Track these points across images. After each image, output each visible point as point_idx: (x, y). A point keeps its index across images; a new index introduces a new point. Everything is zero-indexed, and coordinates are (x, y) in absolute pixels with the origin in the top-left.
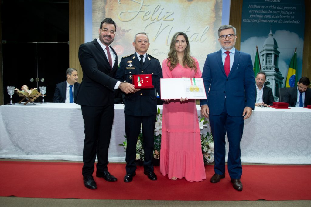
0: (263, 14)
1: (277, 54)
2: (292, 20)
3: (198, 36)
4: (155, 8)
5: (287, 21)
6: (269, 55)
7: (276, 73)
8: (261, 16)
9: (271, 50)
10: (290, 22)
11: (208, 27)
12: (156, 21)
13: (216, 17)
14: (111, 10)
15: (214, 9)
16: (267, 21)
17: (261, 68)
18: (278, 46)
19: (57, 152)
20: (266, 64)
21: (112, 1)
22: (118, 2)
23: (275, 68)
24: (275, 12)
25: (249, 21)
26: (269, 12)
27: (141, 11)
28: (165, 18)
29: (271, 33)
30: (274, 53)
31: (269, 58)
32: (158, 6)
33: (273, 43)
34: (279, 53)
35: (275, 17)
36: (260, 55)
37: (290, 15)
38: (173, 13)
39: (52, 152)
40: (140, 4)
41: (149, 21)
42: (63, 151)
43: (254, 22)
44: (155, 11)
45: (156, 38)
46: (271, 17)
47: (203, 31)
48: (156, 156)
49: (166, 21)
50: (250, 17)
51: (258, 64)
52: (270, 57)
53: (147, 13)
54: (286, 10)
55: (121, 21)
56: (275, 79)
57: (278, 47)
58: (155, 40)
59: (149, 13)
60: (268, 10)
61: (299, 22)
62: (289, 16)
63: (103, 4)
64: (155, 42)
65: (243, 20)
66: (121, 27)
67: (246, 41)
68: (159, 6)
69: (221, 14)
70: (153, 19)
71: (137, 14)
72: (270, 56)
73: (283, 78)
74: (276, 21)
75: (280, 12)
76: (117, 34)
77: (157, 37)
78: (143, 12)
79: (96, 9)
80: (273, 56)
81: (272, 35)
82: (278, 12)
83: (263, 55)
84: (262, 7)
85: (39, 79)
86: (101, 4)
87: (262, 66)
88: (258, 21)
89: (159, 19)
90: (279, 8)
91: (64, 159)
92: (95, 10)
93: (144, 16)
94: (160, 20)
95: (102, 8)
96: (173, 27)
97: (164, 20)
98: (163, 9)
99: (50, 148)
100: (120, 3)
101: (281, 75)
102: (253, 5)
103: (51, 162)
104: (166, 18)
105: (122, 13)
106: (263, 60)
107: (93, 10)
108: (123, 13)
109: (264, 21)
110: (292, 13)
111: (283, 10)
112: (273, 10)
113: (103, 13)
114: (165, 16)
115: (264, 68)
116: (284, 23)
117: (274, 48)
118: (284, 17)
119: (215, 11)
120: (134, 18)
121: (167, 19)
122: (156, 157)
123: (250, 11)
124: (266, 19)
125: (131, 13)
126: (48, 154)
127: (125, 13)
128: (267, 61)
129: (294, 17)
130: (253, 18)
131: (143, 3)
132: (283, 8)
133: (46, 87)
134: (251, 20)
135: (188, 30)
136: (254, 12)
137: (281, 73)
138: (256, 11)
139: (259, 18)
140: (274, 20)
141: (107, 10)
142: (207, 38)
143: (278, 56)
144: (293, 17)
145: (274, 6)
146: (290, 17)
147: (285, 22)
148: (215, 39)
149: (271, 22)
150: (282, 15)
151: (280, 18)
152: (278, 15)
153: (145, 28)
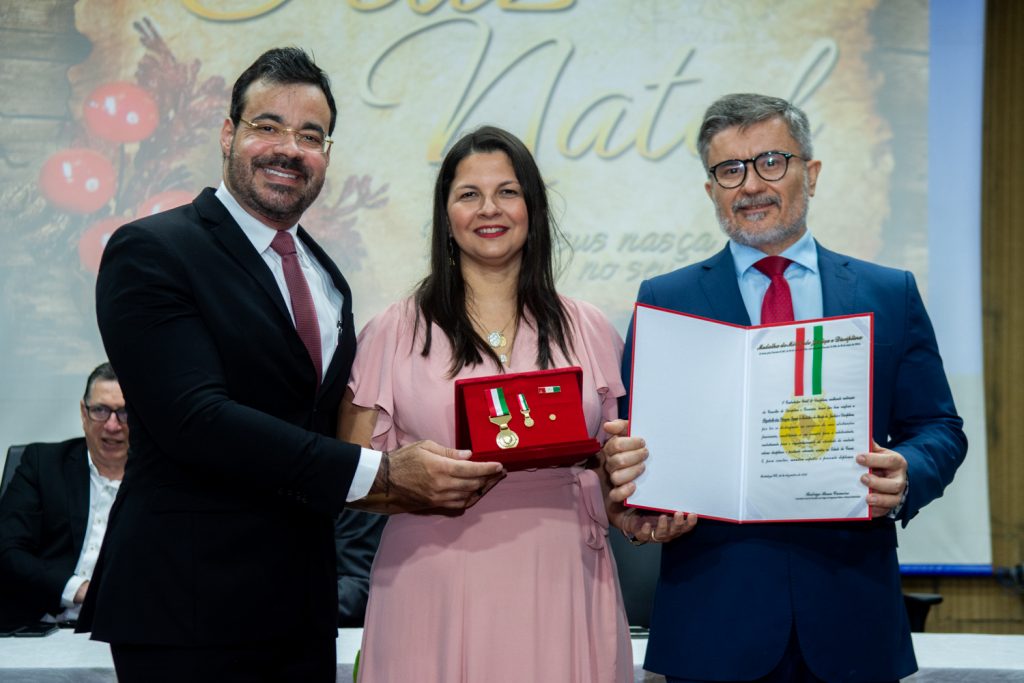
11: (826, 51)
12: (446, 12)
41: (402, 19)
47: (796, 79)
49: (518, 16)
55: (200, 18)
66: (198, 63)
76: (171, 114)
94: (476, 10)
96: (571, 54)
97: (507, 10)
135: (685, 76)
148: (887, 135)
153: (373, 71)
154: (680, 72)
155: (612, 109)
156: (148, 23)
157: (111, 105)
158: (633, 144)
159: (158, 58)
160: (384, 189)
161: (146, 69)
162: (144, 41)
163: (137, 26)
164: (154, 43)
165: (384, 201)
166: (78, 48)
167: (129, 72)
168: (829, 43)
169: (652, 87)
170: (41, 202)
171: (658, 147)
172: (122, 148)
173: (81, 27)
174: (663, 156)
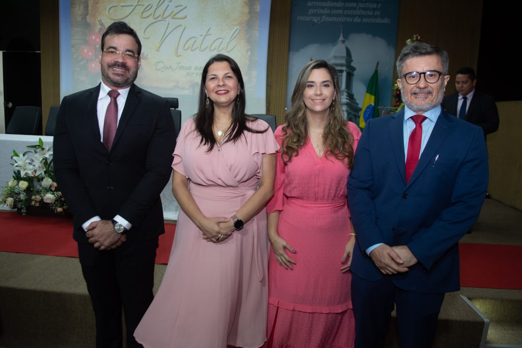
0: (329, 8)
1: (351, 72)
2: (376, 17)
3: (222, 42)
5: (369, 18)
7: (348, 101)
8: (326, 11)
9: (342, 65)
10: (373, 21)
11: (237, 29)
12: (160, 19)
13: (250, 13)
15: (247, 1)
16: (335, 19)
18: (353, 58)
23: (348, 93)
24: (348, 5)
25: (306, 19)
26: (339, 4)
27: (138, 4)
28: (173, 14)
29: (341, 38)
30: (347, 69)
33: (344, 54)
34: (354, 69)
35: (349, 13)
37: (374, 10)
38: (186, 7)
41: (151, 20)
44: (160, 4)
45: (161, 45)
46: (342, 13)
47: (231, 35)
48: (35, 202)
49: (174, 19)
50: (310, 13)
53: (147, 7)
54: (366, 2)
55: (111, 19)
56: (347, 111)
57: (352, 61)
58: (159, 48)
59: (150, 7)
60: (337, 1)
61: (389, 20)
62: (371, 10)
64: (158, 51)
65: (298, 17)
69: (258, 8)
70: (157, 15)
71: (132, 9)
72: (340, 74)
73: (360, 110)
74: (350, 20)
75: (357, 5)
77: (162, 43)
78: (141, 6)
79: (76, 3)
80: (344, 74)
81: (344, 42)
82: (354, 5)
85: (5, 103)
89: (165, 16)
92: (74, 4)
93: (143, 12)
94: (165, 18)
96: (185, 28)
97: (172, 18)
98: (170, 2)
101: (358, 104)
104: (175, 15)
105: (112, 7)
107: (72, 4)
108: (113, 8)
109: (330, 19)
110: (377, 6)
111: (361, 1)
112: (345, 1)
113: (85, 7)
114: (173, 11)
116: (363, 22)
117: (346, 61)
118: (363, 13)
119: (249, 4)
120: (130, 14)
121: (177, 16)
122: (34, 204)
123: (309, 4)
124: (334, 15)
125: (125, 8)
127: (115, 8)
129: (380, 12)
130: (313, 15)
134: (310, 18)
135: (208, 33)
136: (315, 5)
137: (357, 102)
138: (318, 4)
139: (324, 14)
140: (348, 17)
141: (91, 3)
142: (236, 45)
143: (353, 75)
144: (378, 13)
146: (373, 13)
147: (365, 20)
148: (249, 47)
149: (343, 20)
150: (360, 10)
151: (357, 14)
152: (354, 9)
153: (145, 31)
154: (207, 32)
155: (193, 40)
156: (101, 20)
157: (94, 37)
158: (197, 48)
159: (103, 28)
160: (147, 56)
161: (100, 30)
162: (100, 24)
163: (99, 21)
164: (102, 24)
165: (147, 58)
166: (87, 25)
167: (97, 30)
168: (238, 27)
169: (202, 36)
170: (80, 57)
171: (202, 49)
172: (96, 47)
173: (88, 21)
174: (203, 50)
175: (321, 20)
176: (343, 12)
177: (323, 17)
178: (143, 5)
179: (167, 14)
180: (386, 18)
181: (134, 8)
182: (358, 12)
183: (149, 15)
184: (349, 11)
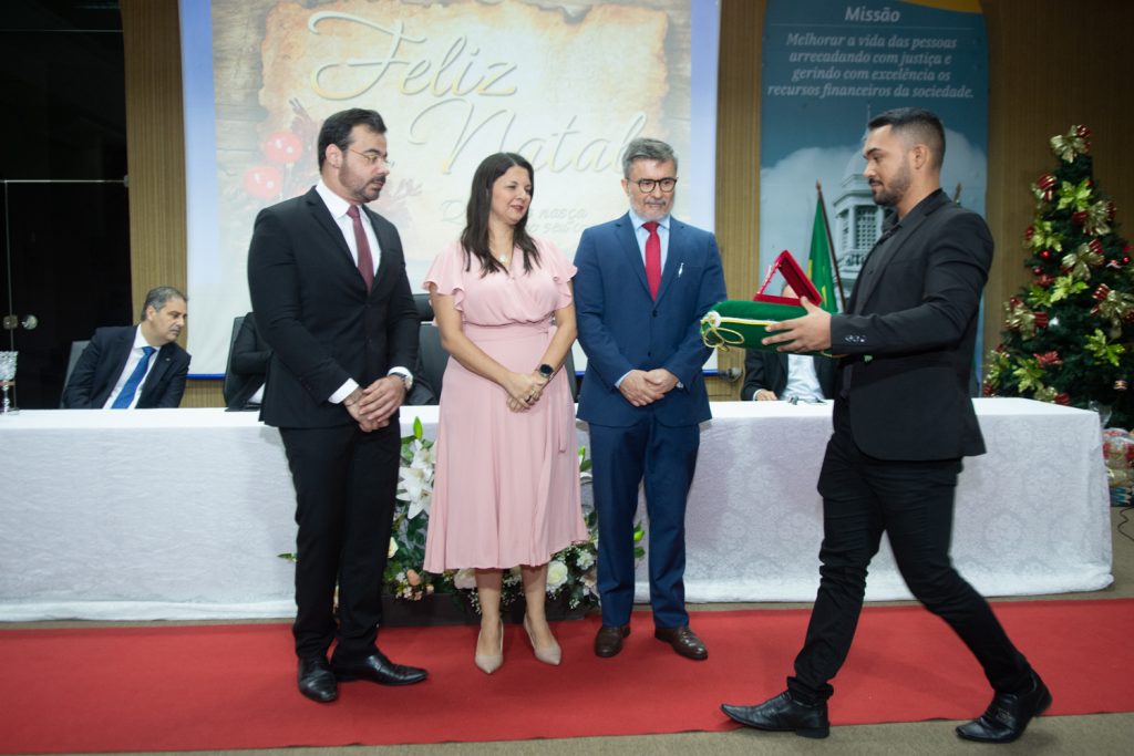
0: (839, 66)
2: (942, 85)
3: (605, 149)
4: (449, 49)
5: (927, 88)
6: (864, 213)
8: (832, 74)
10: (936, 93)
11: (641, 118)
12: (450, 95)
13: (669, 79)
14: (286, 57)
15: (662, 53)
16: (853, 91)
17: (836, 263)
19: (56, 592)
20: (857, 245)
21: (286, 25)
22: (310, 31)
24: (880, 59)
25: (789, 93)
26: (861, 58)
27: (394, 60)
28: (486, 83)
31: (866, 223)
32: (458, 42)
35: (882, 77)
36: (832, 212)
37: (937, 69)
38: (514, 68)
39: (34, 593)
40: (392, 34)
41: (427, 99)
42: (77, 587)
43: (806, 96)
44: (448, 62)
45: (454, 160)
46: (867, 77)
47: (625, 133)
48: (410, 589)
49: (485, 97)
50: (795, 78)
51: (824, 246)
52: (869, 218)
53: (417, 68)
54: (919, 51)
55: (323, 97)
58: (450, 167)
59: (425, 66)
60: (855, 50)
61: (969, 90)
62: (931, 70)
63: (253, 37)
64: (449, 173)
65: (770, 88)
67: (783, 165)
68: (461, 43)
69: (686, 68)
70: (441, 89)
71: (380, 73)
72: (871, 216)
74: (886, 92)
75: (900, 59)
76: (309, 148)
77: (458, 154)
78: (403, 65)
79: (229, 57)
80: (880, 215)
82: (892, 58)
83: (844, 214)
84: (835, 41)
85: (15, 318)
86: (245, 37)
87: (838, 255)
88: (821, 91)
89: (463, 89)
90: (894, 42)
91: (80, 616)
92: (226, 59)
93: (407, 80)
94: (465, 94)
95: (251, 50)
96: (514, 117)
97: (481, 94)
98: (476, 54)
99: (29, 579)
100: (318, 34)
102: (803, 33)
103: (33, 627)
105: (325, 68)
106: (846, 231)
107: (217, 60)
108: (328, 70)
109: (843, 92)
110: (943, 60)
111: (908, 50)
112: (874, 51)
113: (252, 68)
114: (483, 78)
115: (849, 260)
116: (914, 95)
118: (914, 76)
119: (665, 59)
120: (375, 83)
121: (489, 91)
122: (410, 594)
123: (794, 58)
124: (849, 83)
125: (359, 69)
126: (21, 599)
127: (334, 69)
128: (861, 233)
129: (949, 73)
130: (801, 83)
131: (402, 32)
132: (911, 42)
133: (16, 354)
134: (798, 88)
135: (571, 130)
136: (806, 59)
138: (814, 57)
139: (826, 81)
140: (880, 86)
141: (268, 57)
144: (945, 76)
145: (877, 36)
146: (936, 76)
147: (918, 93)
149: (870, 94)
150: (907, 69)
151: (900, 78)
152: (894, 67)
153: (413, 125)
154: (569, 127)
156: (296, 100)
157: (279, 143)
158: (546, 164)
159: (302, 119)
160: (420, 186)
161: (296, 124)
162: (295, 110)
163: (291, 102)
164: (300, 111)
165: (420, 192)
166: (261, 114)
167: (287, 126)
168: (642, 113)
169: (555, 135)
172: (285, 166)
173: (262, 103)
174: (560, 171)
175: (821, 94)
176: (870, 75)
177: (826, 87)
178: (408, 64)
179: (467, 85)
180: (964, 87)
181: (385, 70)
182: (902, 75)
183: (422, 87)
184: (882, 73)
